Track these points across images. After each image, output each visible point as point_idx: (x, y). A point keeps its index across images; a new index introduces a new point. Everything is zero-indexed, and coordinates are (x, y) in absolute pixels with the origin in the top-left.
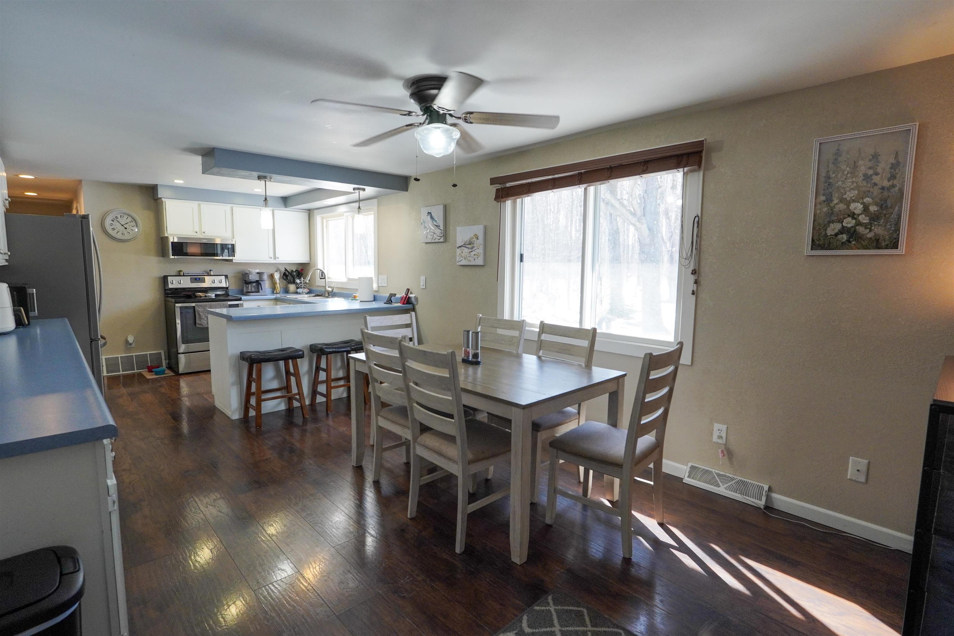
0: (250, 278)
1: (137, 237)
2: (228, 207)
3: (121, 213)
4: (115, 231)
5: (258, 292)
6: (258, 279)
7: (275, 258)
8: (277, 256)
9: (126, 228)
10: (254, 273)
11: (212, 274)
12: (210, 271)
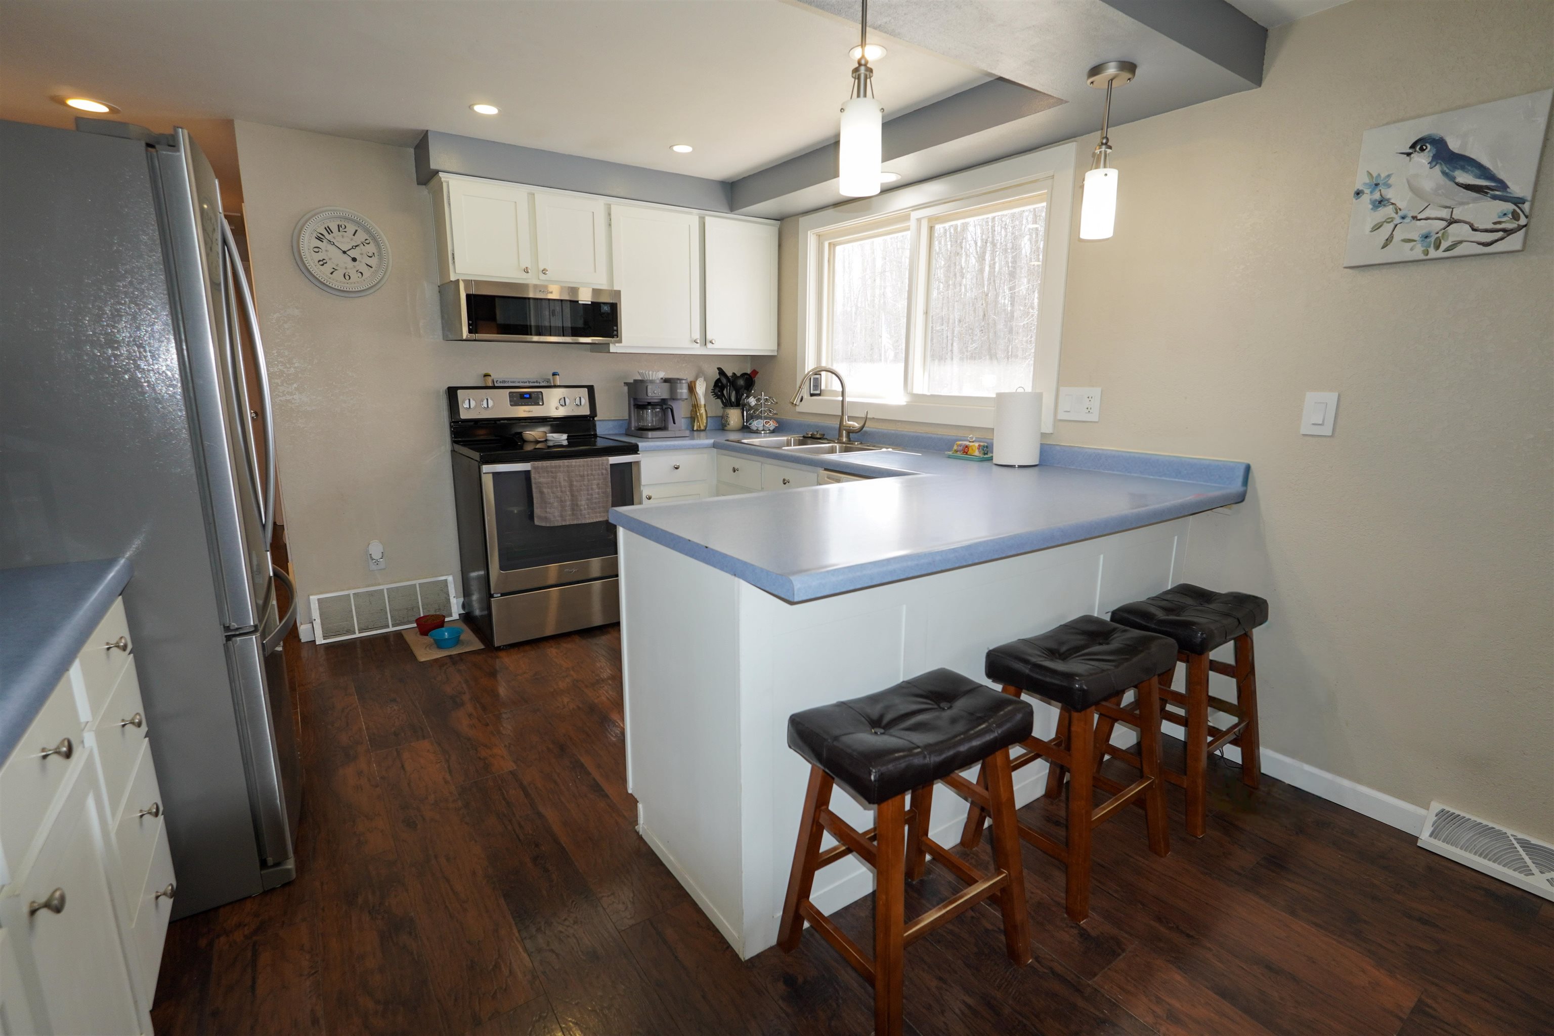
0: (650, 394)
1: (383, 282)
2: (598, 204)
3: (340, 218)
4: (328, 268)
5: (664, 428)
6: (665, 396)
7: (705, 342)
8: (709, 337)
9: (354, 260)
10: (658, 381)
11: (558, 384)
12: (554, 374)
